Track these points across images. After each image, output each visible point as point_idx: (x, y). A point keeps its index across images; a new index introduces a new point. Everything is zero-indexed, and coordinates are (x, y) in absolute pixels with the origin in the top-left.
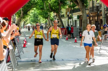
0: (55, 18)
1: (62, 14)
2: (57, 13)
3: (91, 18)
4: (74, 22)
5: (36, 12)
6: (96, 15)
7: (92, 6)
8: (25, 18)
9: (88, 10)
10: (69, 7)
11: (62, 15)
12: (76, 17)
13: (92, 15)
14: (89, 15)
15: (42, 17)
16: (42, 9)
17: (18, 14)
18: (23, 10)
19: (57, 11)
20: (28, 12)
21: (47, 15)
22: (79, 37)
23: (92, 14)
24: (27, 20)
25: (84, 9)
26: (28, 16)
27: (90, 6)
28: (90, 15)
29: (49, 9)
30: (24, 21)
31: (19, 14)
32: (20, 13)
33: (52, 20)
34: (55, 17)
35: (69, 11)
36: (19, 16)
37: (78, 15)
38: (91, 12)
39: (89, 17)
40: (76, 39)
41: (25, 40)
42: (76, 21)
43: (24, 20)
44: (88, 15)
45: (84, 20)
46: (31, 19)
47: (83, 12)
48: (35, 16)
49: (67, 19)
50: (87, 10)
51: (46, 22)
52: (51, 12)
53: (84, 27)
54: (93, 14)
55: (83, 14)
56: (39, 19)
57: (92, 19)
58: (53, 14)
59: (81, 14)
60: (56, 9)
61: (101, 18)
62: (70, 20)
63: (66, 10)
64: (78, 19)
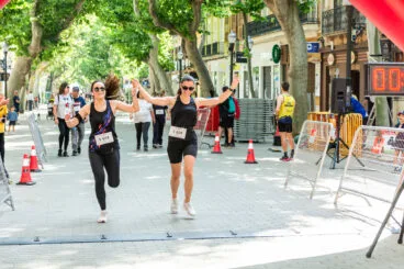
0: (180, 57)
1: (210, 40)
2: (185, 34)
3: (330, 60)
4: (260, 76)
5: (100, 33)
7: (332, 7)
8: (51, 56)
9: (318, 22)
10: (236, 12)
11: (209, 47)
12: (269, 56)
13: (331, 43)
14: (321, 46)
15: (125, 52)
16: (123, 18)
18: (42, 22)
19: (186, 27)
20: (61, 30)
21: (144, 45)
22: (272, 140)
23: (332, 38)
24: (64, 66)
25: (296, 19)
26: (65, 49)
27: (326, 5)
28: (326, 44)
29: (150, 21)
30: (52, 73)
31: (23, 39)
32: (29, 37)
33: (165, 68)
34: (180, 55)
35: (240, 27)
36: (25, 49)
37: (276, 46)
38: (328, 31)
39: (322, 54)
40: (251, 146)
41: (33, 153)
42: (266, 70)
43: (51, 69)
44: (317, 45)
45: (294, 67)
46: (80, 61)
47: (290, 33)
48: (95, 49)
49: (229, 58)
50: (313, 22)
51: (143, 76)
52: (160, 31)
54: (338, 41)
55: (291, 42)
56: (112, 63)
57: (334, 63)
58: (168, 42)
59: (285, 41)
60: (180, 16)
62: (241, 68)
63: (226, 22)
64: (276, 61)
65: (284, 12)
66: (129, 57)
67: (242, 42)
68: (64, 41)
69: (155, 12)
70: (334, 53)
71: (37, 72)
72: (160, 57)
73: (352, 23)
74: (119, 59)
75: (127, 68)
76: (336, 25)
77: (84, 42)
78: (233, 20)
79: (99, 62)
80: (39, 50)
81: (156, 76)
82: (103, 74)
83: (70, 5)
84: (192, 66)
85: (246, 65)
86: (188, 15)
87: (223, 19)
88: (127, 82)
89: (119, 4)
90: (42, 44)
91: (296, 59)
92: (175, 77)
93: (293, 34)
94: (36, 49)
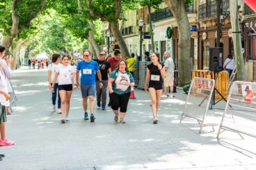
0: (108, 35)
1: (127, 25)
2: (111, 20)
3: (204, 34)
4: (159, 47)
5: (57, 21)
6: (216, 25)
7: (205, 2)
8: (26, 36)
9: (196, 12)
10: (144, 5)
11: (126, 28)
12: (165, 34)
13: (205, 26)
14: (198, 27)
16: (72, 11)
17: (4, 25)
18: (19, 13)
19: (111, 16)
20: (31, 19)
23: (205, 22)
24: (36, 42)
25: (183, 10)
26: (35, 31)
27: (201, 1)
28: (201, 26)
29: (88, 12)
30: (29, 47)
31: (7, 25)
32: (11, 24)
33: (99, 43)
34: (108, 33)
35: (146, 16)
36: (8, 31)
37: (169, 28)
38: (203, 17)
39: (199, 33)
42: (163, 43)
43: (28, 43)
44: (196, 26)
45: (182, 41)
46: (46, 39)
47: (179, 18)
48: (55, 31)
49: (139, 36)
50: (193, 12)
51: (86, 48)
52: (94, 18)
53: (182, 60)
54: (209, 24)
55: (179, 24)
56: (66, 40)
57: (207, 38)
58: (101, 26)
59: (175, 24)
60: (108, 9)
61: (230, 36)
62: (147, 42)
63: (137, 13)
64: (169, 38)
65: (175, 5)
66: (76, 36)
67: (148, 26)
68: (34, 26)
69: (91, 7)
70: (207, 32)
71: (18, 46)
72: (96, 36)
73: (220, 11)
74: (70, 37)
75: (75, 42)
76: (208, 14)
77: (48, 27)
78: (142, 12)
79: (58, 39)
80: (18, 32)
81: (93, 48)
82: (61, 46)
83: (37, 3)
84: (116, 41)
85: (150, 40)
86: (113, 8)
87: (135, 11)
88: (75, 52)
89: (69, 2)
90: (19, 28)
91: (183, 35)
92: (105, 48)
93: (181, 19)
94: (15, 31)
